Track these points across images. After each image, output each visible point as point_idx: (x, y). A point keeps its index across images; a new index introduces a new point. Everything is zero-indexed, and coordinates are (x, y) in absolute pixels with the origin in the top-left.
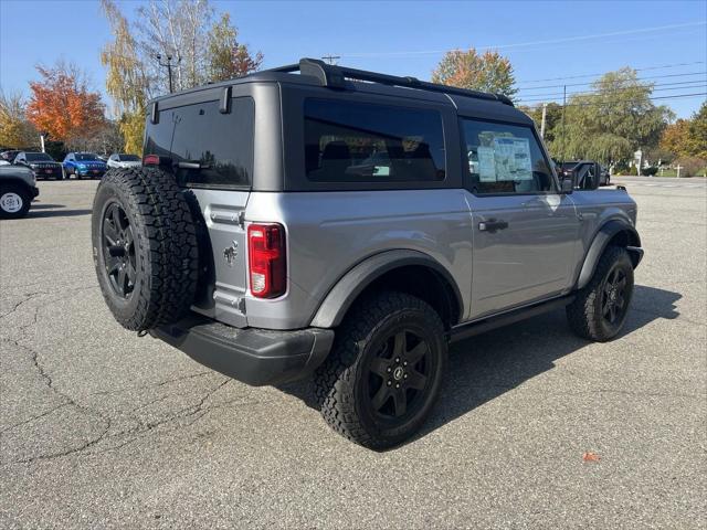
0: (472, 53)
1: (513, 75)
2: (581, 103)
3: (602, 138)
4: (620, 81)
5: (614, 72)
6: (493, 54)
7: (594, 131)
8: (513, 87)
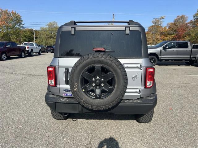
0: (7, 10)
1: (22, 19)
2: (44, 30)
3: (51, 40)
4: (53, 25)
5: (51, 22)
6: (14, 12)
7: (48, 38)
8: (23, 23)
